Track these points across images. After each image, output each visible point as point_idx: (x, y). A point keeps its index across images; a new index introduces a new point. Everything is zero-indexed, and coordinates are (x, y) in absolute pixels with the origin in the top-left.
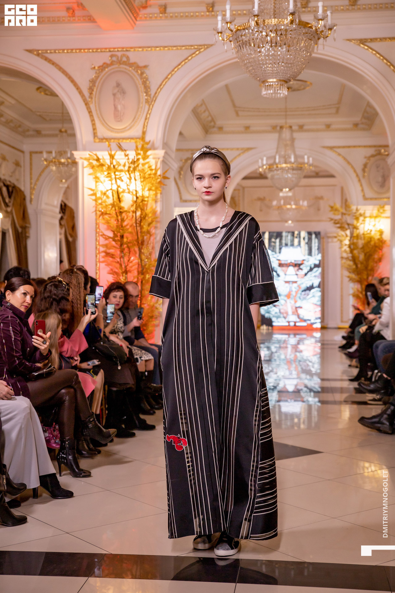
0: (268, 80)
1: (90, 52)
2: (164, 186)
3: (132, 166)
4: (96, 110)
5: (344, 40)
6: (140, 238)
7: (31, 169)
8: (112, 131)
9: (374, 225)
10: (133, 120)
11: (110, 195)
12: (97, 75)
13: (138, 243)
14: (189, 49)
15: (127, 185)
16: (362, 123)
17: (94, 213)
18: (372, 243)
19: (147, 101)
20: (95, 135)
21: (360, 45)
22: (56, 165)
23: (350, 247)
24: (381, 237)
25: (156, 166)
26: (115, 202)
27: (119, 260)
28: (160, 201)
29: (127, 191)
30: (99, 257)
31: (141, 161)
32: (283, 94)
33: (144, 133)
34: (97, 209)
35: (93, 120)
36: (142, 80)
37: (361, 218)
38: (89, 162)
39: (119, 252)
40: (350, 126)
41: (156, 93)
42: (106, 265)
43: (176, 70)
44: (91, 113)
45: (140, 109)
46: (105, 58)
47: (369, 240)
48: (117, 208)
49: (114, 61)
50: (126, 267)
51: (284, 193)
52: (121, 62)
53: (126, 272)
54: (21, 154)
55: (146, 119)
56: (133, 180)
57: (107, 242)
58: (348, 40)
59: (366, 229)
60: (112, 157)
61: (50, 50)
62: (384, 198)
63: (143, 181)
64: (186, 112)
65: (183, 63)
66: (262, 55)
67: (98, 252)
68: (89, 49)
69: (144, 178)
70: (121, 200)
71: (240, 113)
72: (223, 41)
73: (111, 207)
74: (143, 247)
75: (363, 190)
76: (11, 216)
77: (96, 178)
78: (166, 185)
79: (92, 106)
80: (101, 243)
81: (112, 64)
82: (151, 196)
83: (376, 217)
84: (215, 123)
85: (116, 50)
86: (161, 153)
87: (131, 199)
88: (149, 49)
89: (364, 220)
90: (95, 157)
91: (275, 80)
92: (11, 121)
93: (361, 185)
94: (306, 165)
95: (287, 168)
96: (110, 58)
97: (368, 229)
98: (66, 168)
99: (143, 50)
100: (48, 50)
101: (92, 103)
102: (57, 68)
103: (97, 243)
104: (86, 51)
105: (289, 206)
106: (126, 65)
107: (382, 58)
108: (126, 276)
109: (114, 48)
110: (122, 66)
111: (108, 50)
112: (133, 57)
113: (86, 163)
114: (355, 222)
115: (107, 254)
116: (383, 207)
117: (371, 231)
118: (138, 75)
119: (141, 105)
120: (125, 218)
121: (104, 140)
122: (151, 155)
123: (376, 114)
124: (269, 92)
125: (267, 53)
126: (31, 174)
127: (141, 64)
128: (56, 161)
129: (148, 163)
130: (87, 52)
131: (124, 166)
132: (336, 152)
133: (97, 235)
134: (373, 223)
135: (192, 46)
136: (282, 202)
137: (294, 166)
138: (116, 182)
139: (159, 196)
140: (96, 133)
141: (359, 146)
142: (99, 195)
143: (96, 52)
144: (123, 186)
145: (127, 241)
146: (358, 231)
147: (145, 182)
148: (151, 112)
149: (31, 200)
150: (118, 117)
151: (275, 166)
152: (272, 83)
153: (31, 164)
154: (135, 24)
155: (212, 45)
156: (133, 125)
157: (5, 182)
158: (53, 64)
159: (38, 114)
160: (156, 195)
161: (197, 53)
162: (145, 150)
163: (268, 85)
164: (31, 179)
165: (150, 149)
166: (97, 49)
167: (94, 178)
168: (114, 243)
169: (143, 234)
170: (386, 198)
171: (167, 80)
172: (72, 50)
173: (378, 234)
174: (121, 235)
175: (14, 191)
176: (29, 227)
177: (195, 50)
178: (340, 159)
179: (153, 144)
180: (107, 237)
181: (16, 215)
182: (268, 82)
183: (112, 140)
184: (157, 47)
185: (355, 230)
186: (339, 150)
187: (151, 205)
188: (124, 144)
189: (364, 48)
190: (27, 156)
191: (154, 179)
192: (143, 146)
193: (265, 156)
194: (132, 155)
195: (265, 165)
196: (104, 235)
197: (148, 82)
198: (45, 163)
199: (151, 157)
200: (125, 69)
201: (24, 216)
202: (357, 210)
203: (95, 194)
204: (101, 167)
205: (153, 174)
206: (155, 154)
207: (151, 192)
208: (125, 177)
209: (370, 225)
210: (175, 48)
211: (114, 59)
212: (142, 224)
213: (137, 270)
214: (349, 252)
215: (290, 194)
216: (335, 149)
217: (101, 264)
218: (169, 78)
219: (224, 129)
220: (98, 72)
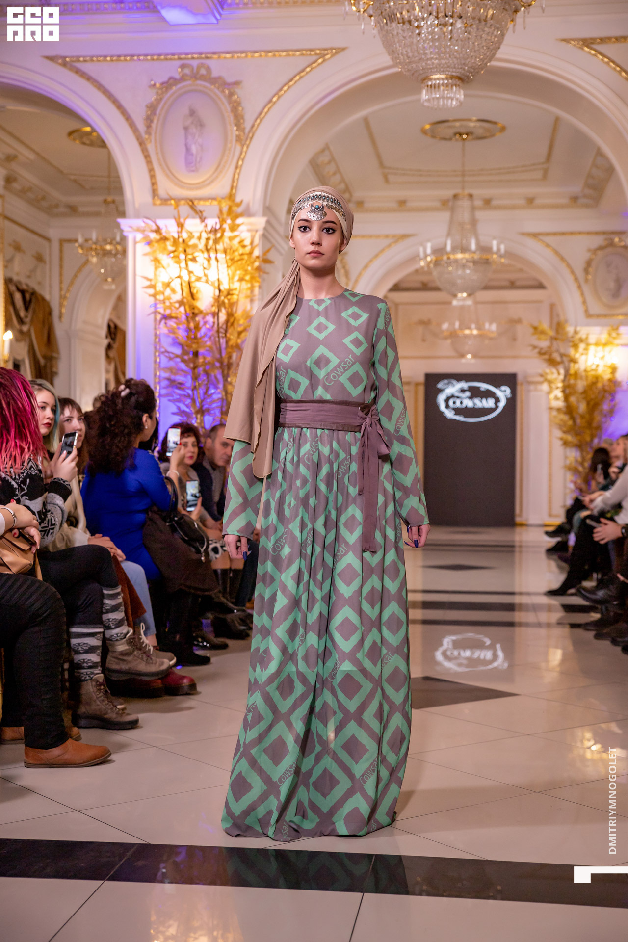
0: (432, 76)
1: (147, 60)
2: (265, 276)
3: (212, 236)
4: (157, 153)
5: (557, 40)
6: (226, 361)
7: (61, 267)
8: (182, 187)
9: (603, 358)
10: (216, 170)
11: (178, 289)
12: (159, 97)
13: (221, 363)
14: (307, 55)
15: (204, 268)
16: (585, 196)
17: (152, 316)
18: (600, 385)
19: (238, 139)
20: (155, 193)
21: (583, 49)
22: (97, 254)
23: (563, 391)
24: (614, 376)
25: (252, 243)
26: (186, 298)
27: (190, 392)
28: (259, 300)
29: (204, 279)
30: (159, 388)
31: (228, 234)
32: (457, 99)
33: (233, 190)
34: (157, 310)
35: (151, 170)
36: (231, 105)
37: (582, 346)
38: (144, 234)
39: (189, 382)
40: (564, 201)
41: (253, 126)
42: (170, 400)
43: (285, 88)
44: (148, 159)
45: (227, 152)
46: (173, 69)
47: (594, 380)
48: (188, 308)
49: (186, 75)
50: (202, 401)
51: (459, 300)
52: (198, 76)
53: (202, 411)
54: (46, 243)
55: (237, 167)
57: (172, 363)
58: (564, 40)
59: (589, 363)
60: (181, 225)
61: (84, 57)
62: (618, 315)
63: (231, 265)
64: (300, 164)
65: (297, 77)
68: (147, 55)
69: (232, 259)
70: (195, 297)
71: (391, 178)
72: (358, 14)
73: (177, 305)
74: (230, 372)
75: (584, 302)
76: (28, 339)
77: (156, 260)
78: (267, 273)
79: (150, 147)
80: (162, 365)
81: (182, 79)
82: (244, 292)
83: (605, 345)
84: (351, 195)
85: (190, 56)
86: (260, 222)
87: (212, 295)
88: (243, 55)
89: (586, 349)
90: (154, 227)
91: (443, 76)
92: (30, 189)
93: (582, 294)
94: (495, 256)
95: (464, 261)
96: (179, 70)
97: (593, 364)
98: (113, 259)
99: (233, 57)
100: (80, 57)
101: (151, 141)
102: (95, 86)
103: (157, 366)
104: (142, 58)
105: (467, 332)
106: (205, 80)
107: (618, 69)
108: (202, 418)
109: (187, 54)
110: (199, 82)
112: (217, 68)
113: (139, 236)
114: (572, 352)
115: (172, 383)
116: (617, 329)
117: (597, 366)
118: (225, 96)
119: (229, 145)
120: (201, 323)
121: (170, 201)
122: (242, 224)
123: (610, 170)
124: (434, 96)
125: (430, 29)
126: (61, 275)
127: (229, 80)
128: (98, 247)
129: (237, 236)
130: (143, 60)
131: (199, 238)
132: (543, 241)
133: (157, 353)
134: (600, 354)
135: (311, 50)
136: (457, 325)
137: (476, 256)
138: (187, 265)
139: (256, 290)
140: (157, 190)
141: (580, 233)
142: (159, 287)
143: (157, 59)
144: (198, 270)
145: (203, 362)
146: (577, 366)
147: (233, 268)
148: (245, 156)
149: (60, 317)
150: (191, 163)
151: (445, 258)
152: (438, 82)
153: (61, 259)
154: (221, 15)
155: (343, 49)
156: (217, 177)
157: (19, 285)
158: (89, 78)
159: (72, 177)
160: (252, 289)
161: (320, 61)
162: (234, 215)
163: (431, 86)
164: (61, 282)
165: (241, 215)
166: (160, 55)
167: (152, 261)
168: (183, 366)
169: (230, 351)
170: (622, 314)
171: (270, 105)
172: (119, 56)
173: (609, 371)
174: (194, 351)
175: (34, 300)
176: (56, 358)
177: (318, 57)
178: (548, 253)
179: (248, 208)
180: (172, 356)
181: (37, 338)
182: (431, 79)
183: (182, 201)
184: (256, 52)
185: (572, 364)
186: (548, 239)
187: (243, 306)
188: (200, 206)
189: (589, 53)
190: (56, 246)
191: (248, 262)
192: (230, 208)
193: (429, 241)
195: (429, 255)
196: (167, 351)
197: (240, 109)
198: (80, 251)
199: (241, 228)
200: (204, 87)
201: (50, 339)
202: (576, 332)
203: (153, 286)
204: (163, 241)
205: (247, 254)
206: (250, 224)
207: (244, 283)
208: (201, 257)
209: (595, 356)
210: (284, 54)
211: (187, 71)
212: (228, 335)
213: (219, 408)
214: (562, 399)
215: (469, 302)
216: (541, 237)
217: (162, 399)
218: (275, 102)
219: (366, 205)
220: (160, 92)
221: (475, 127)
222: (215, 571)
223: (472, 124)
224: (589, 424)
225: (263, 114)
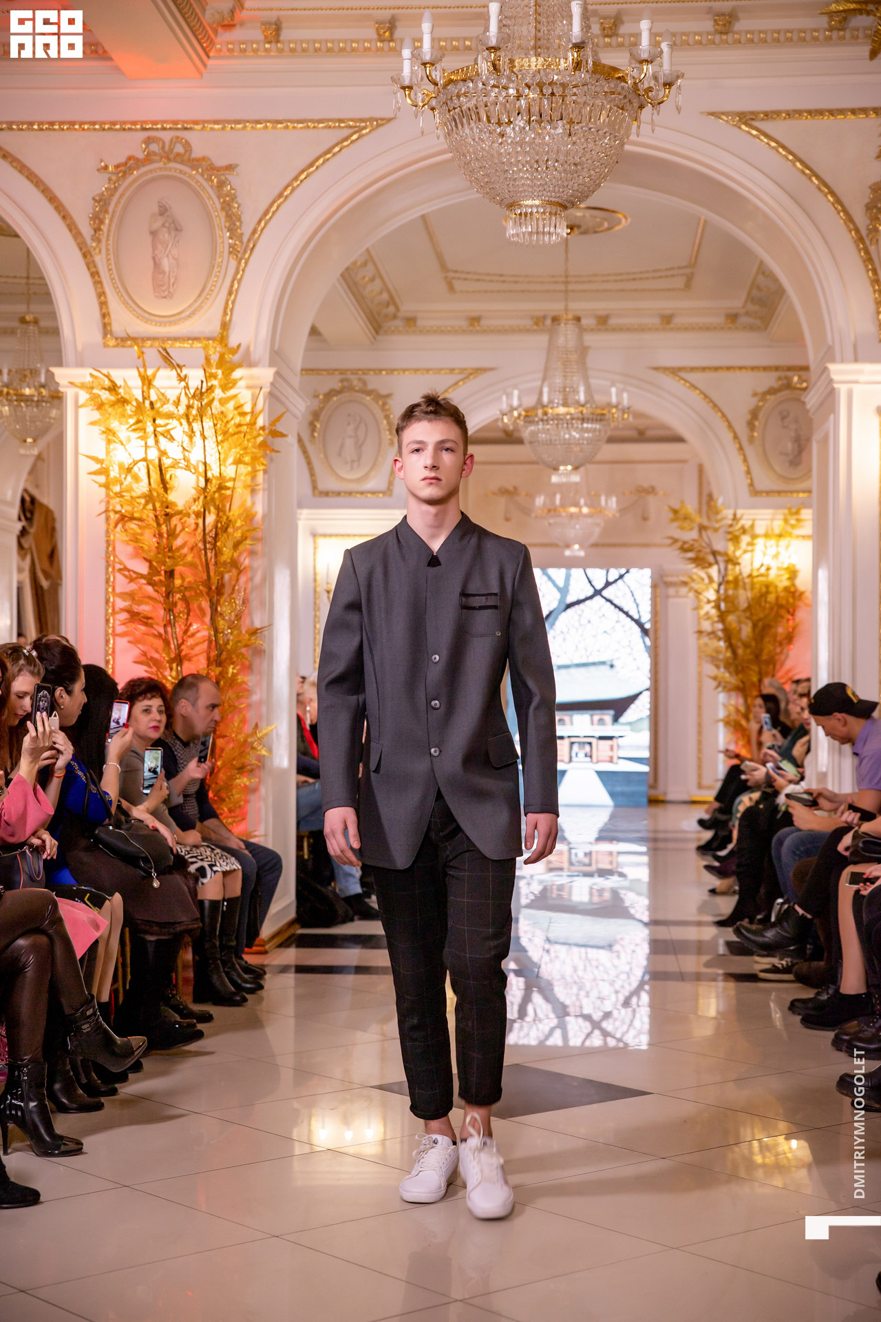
0: (522, 202)
1: (95, 129)
2: (273, 454)
3: (196, 404)
4: (110, 270)
5: (702, 113)
6: (214, 580)
8: (147, 321)
9: (776, 556)
10: (199, 296)
11: (143, 474)
12: (113, 186)
13: (210, 589)
14: (334, 127)
15: (184, 448)
16: (747, 314)
17: (104, 515)
18: (771, 598)
19: (233, 250)
20: (106, 329)
21: (740, 128)
22: (10, 401)
23: (717, 607)
24: (794, 585)
25: (254, 405)
26: (154, 489)
28: (264, 490)
29: (183, 464)
30: (114, 624)
31: (218, 393)
32: (558, 235)
33: (225, 326)
34: (111, 508)
35: (101, 294)
36: (222, 200)
37: (745, 539)
38: (91, 393)
39: (162, 612)
40: (720, 320)
41: (254, 231)
42: (129, 642)
43: (303, 177)
44: (96, 277)
45: (216, 270)
46: (133, 145)
47: (764, 590)
48: (158, 505)
49: (154, 154)
50: (179, 646)
51: (560, 476)
52: (172, 156)
53: (179, 659)
55: (230, 293)
56: (198, 439)
57: (133, 586)
58: (712, 114)
59: (756, 565)
60: (147, 382)
62: (798, 492)
63: (222, 441)
64: (328, 279)
65: (321, 161)
66: (506, 141)
67: (110, 611)
68: (94, 123)
69: (225, 433)
70: (168, 486)
71: (458, 285)
72: (414, 108)
73: (143, 501)
74: (222, 601)
75: (748, 472)
77: (109, 433)
78: (278, 452)
79: (100, 260)
80: (118, 590)
82: (242, 478)
83: (780, 536)
84: (397, 309)
85: (159, 126)
86: (265, 374)
87: (194, 485)
88: (240, 126)
89: (751, 544)
90: (107, 383)
91: (537, 202)
93: (745, 460)
94: (614, 410)
95: (568, 417)
96: (144, 146)
97: (762, 565)
98: (35, 410)
99: (223, 128)
101: (100, 251)
102: (16, 168)
103: (110, 590)
104: (86, 127)
106: (182, 162)
107: (791, 157)
108: (179, 668)
109: (155, 123)
110: (173, 165)
111: (138, 127)
112: (201, 144)
113: (84, 396)
114: (731, 548)
115: (134, 616)
116: (797, 513)
117: (768, 569)
118: (212, 187)
119: (219, 260)
120: (179, 528)
121: (129, 342)
122: (241, 379)
123: (781, 292)
124: (524, 230)
125: (518, 139)
127: (220, 162)
128: (11, 391)
129: (235, 396)
130: (89, 129)
131: (177, 403)
132: (685, 381)
133: (110, 569)
134: (772, 551)
135: (341, 121)
136: (558, 497)
137: (586, 410)
138: (157, 442)
139: (260, 475)
140: (110, 324)
141: (740, 368)
142: (114, 473)
143: (110, 129)
144: (174, 451)
145: (182, 586)
146: (737, 568)
147: (226, 444)
148: (242, 276)
150: (163, 286)
151: (540, 412)
152: (530, 210)
154: (205, 65)
155: (389, 120)
156: (200, 307)
158: (6, 156)
160: (253, 474)
161: (355, 137)
162: (228, 367)
163: (521, 214)
165: (240, 365)
166: (114, 123)
167: (103, 432)
168: (149, 589)
169: (222, 569)
170: (804, 492)
171: (281, 200)
172: (52, 124)
173: (786, 576)
174: (168, 570)
177: (351, 131)
178: (695, 397)
179: (248, 352)
180: (134, 576)
182: (520, 206)
183: (149, 342)
184: (258, 122)
185: (730, 567)
186: (694, 377)
187: (240, 499)
188: (176, 353)
189: (749, 133)
191: (248, 437)
192: (222, 357)
193: (515, 387)
194: (196, 377)
195: (516, 409)
196: (126, 569)
197: (235, 205)
199: (241, 384)
200: (181, 172)
202: (735, 518)
203: (104, 471)
204: (120, 405)
205: (247, 425)
206: (251, 377)
207: (241, 467)
208: (179, 430)
209: (765, 554)
210: (301, 125)
211: (154, 147)
212: (218, 544)
213: (205, 654)
214: (716, 619)
215: (576, 478)
216: (683, 374)
217: (118, 639)
218: (286, 197)
219: (419, 323)
220: (114, 178)
221: (584, 216)
222: (201, 903)
223: (579, 214)
224: (757, 656)
225: (270, 214)
